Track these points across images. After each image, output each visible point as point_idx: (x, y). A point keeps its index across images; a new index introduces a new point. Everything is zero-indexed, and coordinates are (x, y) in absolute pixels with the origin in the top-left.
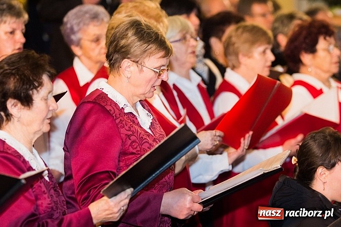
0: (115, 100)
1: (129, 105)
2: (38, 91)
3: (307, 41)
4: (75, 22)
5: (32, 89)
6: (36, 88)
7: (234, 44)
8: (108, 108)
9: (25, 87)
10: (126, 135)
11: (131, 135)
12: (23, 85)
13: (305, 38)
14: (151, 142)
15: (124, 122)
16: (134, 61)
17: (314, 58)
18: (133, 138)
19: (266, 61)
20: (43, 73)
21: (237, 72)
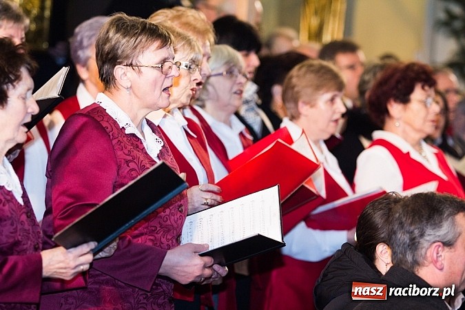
0: (114, 117)
1: (132, 124)
2: (14, 86)
3: (400, 86)
4: (87, 34)
5: (7, 83)
6: (12, 82)
7: (293, 87)
11: (131, 161)
13: (398, 82)
15: (123, 144)
17: (405, 109)
19: (334, 112)
20: (21, 64)
21: (295, 123)
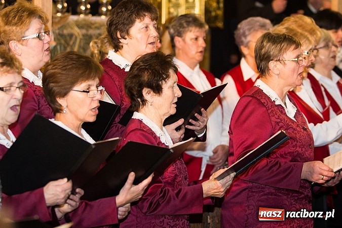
0: (268, 95)
1: (279, 98)
2: (166, 82)
5: (162, 80)
6: (164, 79)
8: (263, 101)
9: (156, 78)
10: (276, 122)
11: (279, 122)
12: (155, 77)
14: (294, 127)
15: (274, 112)
16: (276, 61)
18: (281, 124)
20: (169, 68)
